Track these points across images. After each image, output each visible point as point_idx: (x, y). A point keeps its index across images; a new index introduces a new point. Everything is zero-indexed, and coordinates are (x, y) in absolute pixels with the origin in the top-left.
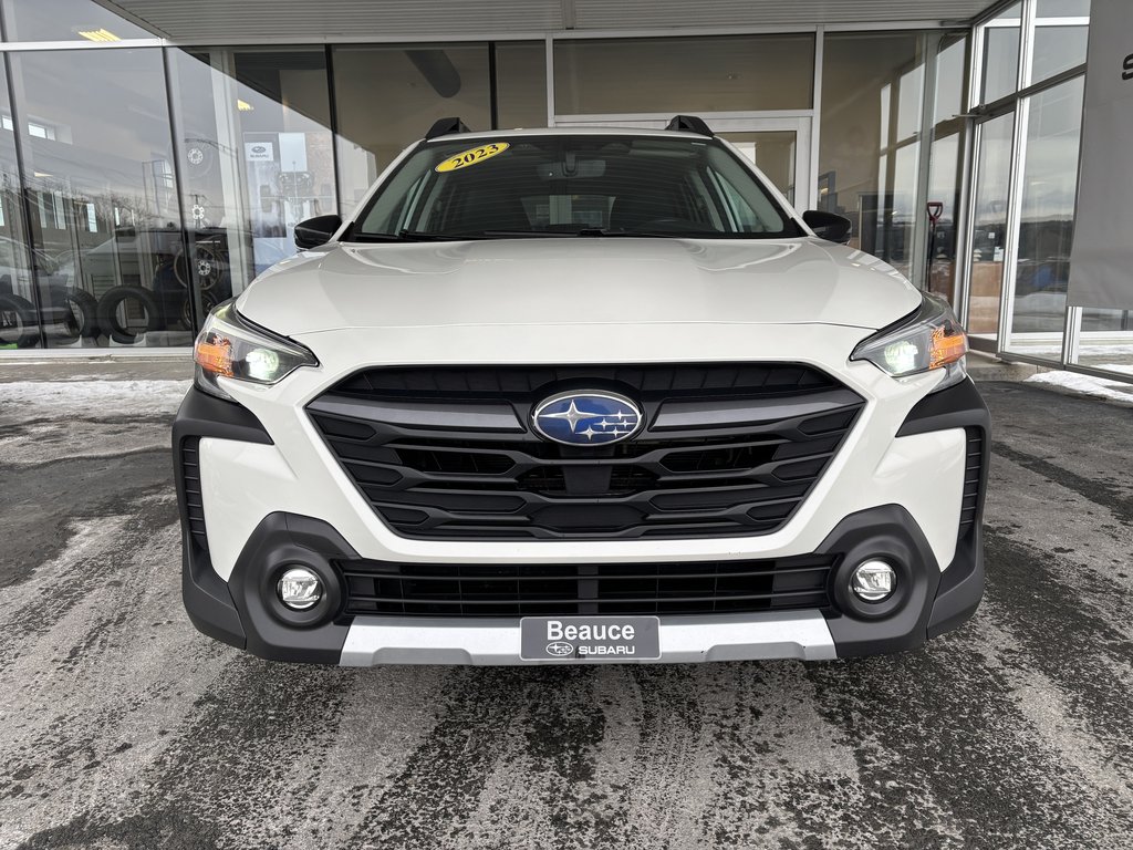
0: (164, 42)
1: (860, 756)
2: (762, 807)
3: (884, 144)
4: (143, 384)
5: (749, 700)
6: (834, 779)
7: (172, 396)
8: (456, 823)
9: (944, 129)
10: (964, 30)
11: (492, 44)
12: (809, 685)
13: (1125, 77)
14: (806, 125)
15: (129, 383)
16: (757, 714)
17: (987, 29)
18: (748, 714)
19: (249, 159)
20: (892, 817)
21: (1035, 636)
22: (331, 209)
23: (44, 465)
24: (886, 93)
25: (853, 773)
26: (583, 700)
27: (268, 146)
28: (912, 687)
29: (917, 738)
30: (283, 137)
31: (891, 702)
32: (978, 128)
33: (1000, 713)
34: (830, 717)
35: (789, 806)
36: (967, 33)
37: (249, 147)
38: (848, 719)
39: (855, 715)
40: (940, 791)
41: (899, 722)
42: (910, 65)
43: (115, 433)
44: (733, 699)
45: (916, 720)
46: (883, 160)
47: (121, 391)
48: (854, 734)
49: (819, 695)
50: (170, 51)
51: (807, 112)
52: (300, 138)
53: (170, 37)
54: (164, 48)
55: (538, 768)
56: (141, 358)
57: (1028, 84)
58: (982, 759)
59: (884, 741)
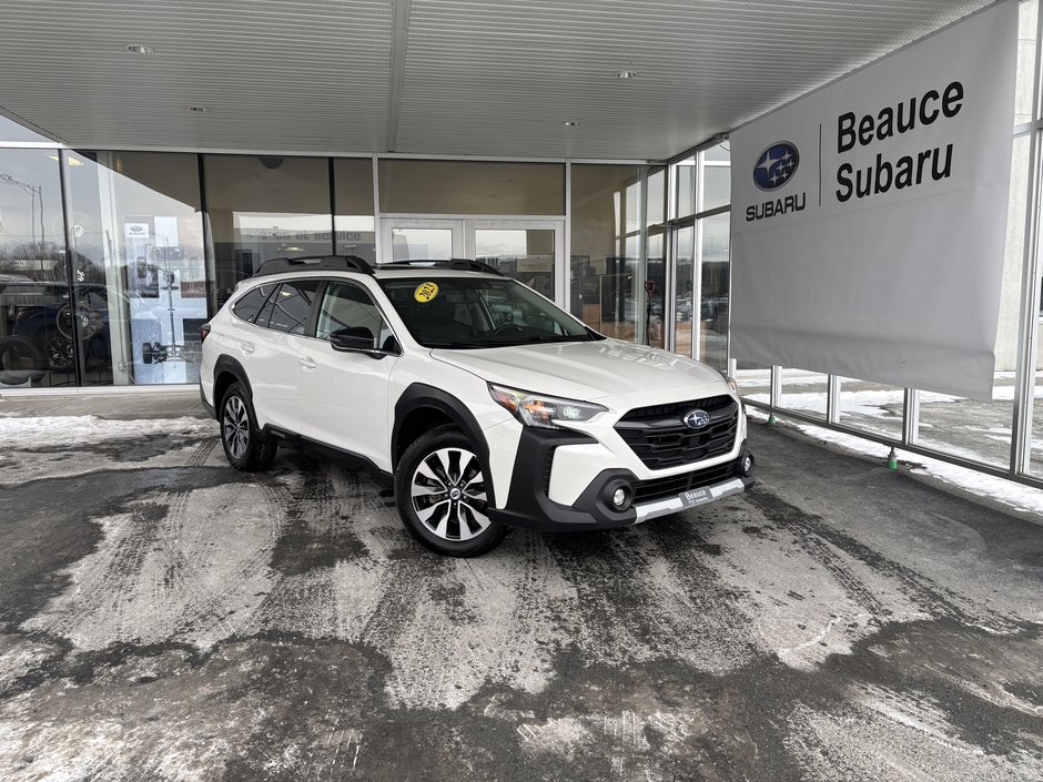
0: (60, 146)
1: (579, 591)
2: (537, 608)
3: (618, 233)
4: (47, 420)
5: (530, 575)
6: (567, 598)
7: (77, 429)
8: (408, 622)
9: (654, 230)
10: (664, 165)
11: (331, 159)
12: (559, 569)
13: (748, 220)
14: (561, 227)
15: (35, 419)
16: (534, 580)
17: (678, 167)
18: (530, 580)
19: (127, 236)
20: (589, 607)
21: (666, 544)
22: (197, 276)
23: (24, 485)
24: (617, 196)
25: (576, 596)
26: (453, 580)
27: (145, 227)
28: (606, 567)
29: (604, 583)
30: (158, 220)
31: (595, 572)
32: (675, 232)
33: (641, 572)
34: (568, 579)
35: (548, 607)
36: (666, 168)
37: (128, 227)
38: (576, 579)
39: (578, 578)
40: (610, 598)
41: (597, 578)
42: (631, 181)
43: (60, 459)
44: (524, 575)
45: (605, 577)
46: (618, 242)
47: (33, 426)
48: (576, 584)
49: (563, 572)
50: (65, 153)
51: (562, 217)
52: (172, 221)
53: (67, 143)
54: (60, 150)
55: (439, 604)
56: (29, 397)
57: (701, 211)
58: (629, 588)
59: (590, 585)
